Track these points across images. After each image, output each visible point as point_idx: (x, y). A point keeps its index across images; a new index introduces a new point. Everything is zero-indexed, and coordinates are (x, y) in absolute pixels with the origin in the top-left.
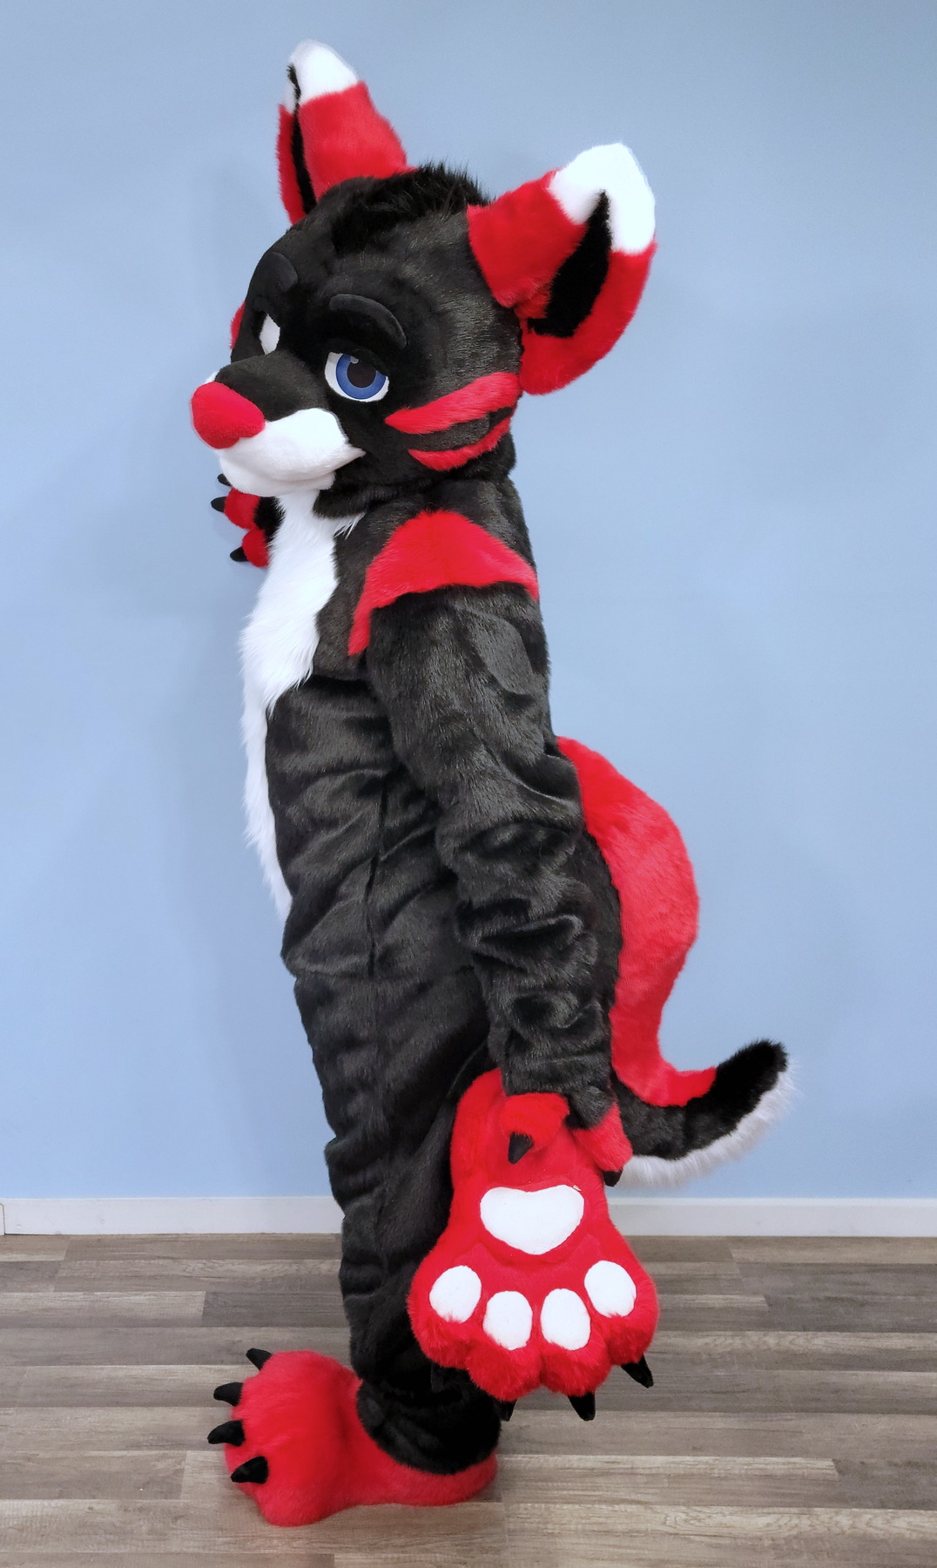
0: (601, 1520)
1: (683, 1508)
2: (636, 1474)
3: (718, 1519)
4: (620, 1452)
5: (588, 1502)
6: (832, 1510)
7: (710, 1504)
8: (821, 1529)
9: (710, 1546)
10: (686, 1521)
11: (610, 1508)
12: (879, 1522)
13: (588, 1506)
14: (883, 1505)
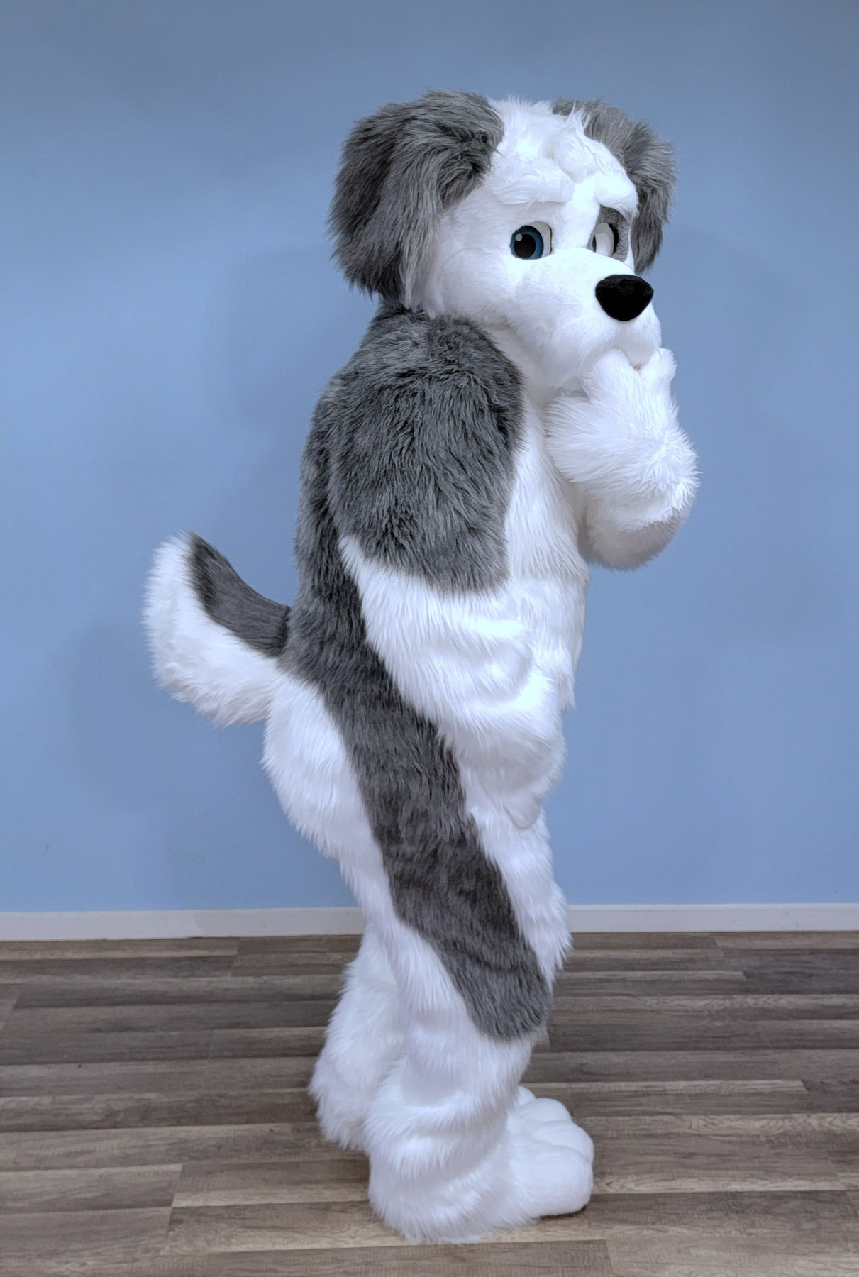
0: (647, 1127)
1: (703, 1117)
2: (667, 1094)
3: (728, 1123)
4: (655, 1080)
5: (635, 1115)
6: (806, 1115)
7: (719, 1114)
8: (799, 1129)
9: (724, 1142)
10: (705, 1126)
11: (651, 1118)
12: (838, 1122)
13: (636, 1117)
14: (839, 1111)
